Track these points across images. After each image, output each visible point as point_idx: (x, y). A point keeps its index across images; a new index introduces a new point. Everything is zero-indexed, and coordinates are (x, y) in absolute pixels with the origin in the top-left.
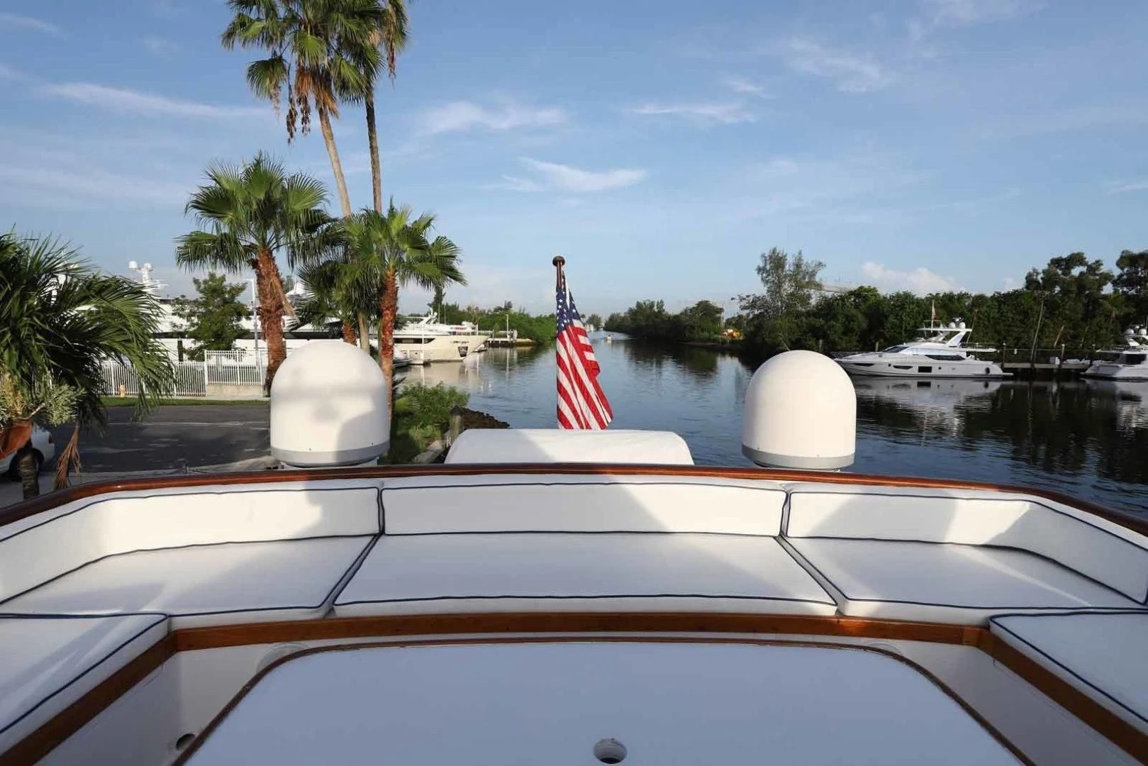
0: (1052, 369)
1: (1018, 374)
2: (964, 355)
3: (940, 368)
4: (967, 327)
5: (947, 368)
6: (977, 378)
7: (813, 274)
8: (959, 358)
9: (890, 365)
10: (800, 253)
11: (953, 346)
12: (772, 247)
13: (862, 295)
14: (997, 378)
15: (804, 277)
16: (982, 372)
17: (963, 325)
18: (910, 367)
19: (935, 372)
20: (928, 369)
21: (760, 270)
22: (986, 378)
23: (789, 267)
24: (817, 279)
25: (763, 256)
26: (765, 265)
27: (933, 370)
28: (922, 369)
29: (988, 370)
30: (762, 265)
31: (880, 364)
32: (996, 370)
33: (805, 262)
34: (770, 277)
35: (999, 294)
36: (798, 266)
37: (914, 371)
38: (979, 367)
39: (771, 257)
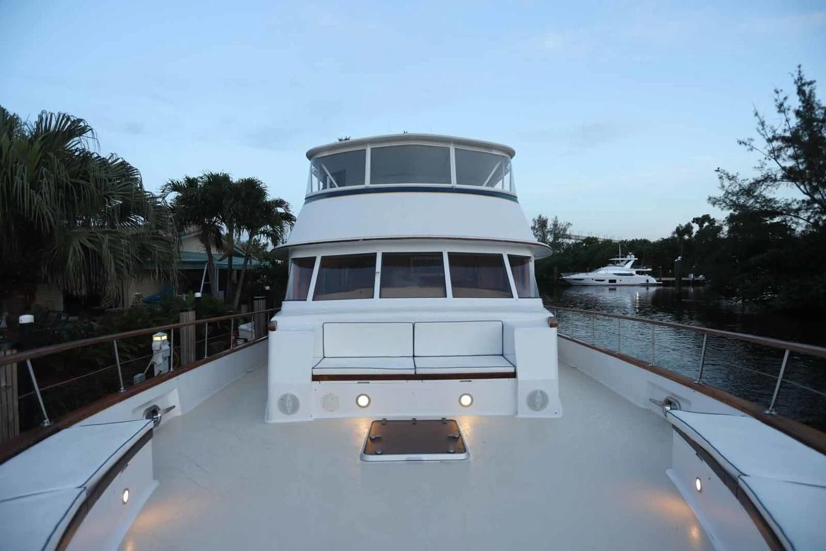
0: (689, 281)
1: (666, 284)
2: (634, 273)
3: (621, 280)
4: (635, 257)
5: (625, 280)
6: (642, 285)
7: (565, 230)
8: (631, 275)
9: (593, 279)
10: (556, 218)
11: (627, 268)
12: (538, 215)
13: (590, 241)
14: (653, 285)
15: (559, 232)
16: (644, 282)
17: (633, 256)
18: (604, 280)
19: (618, 282)
20: (614, 281)
21: (533, 228)
22: (647, 285)
23: (550, 226)
24: (568, 233)
25: (534, 220)
26: (535, 225)
27: (617, 281)
28: (611, 281)
29: (648, 281)
30: (533, 225)
31: (588, 279)
32: (653, 280)
33: (559, 222)
34: (538, 233)
35: (663, 239)
36: (555, 225)
37: (606, 282)
38: (643, 279)
39: (538, 220)
